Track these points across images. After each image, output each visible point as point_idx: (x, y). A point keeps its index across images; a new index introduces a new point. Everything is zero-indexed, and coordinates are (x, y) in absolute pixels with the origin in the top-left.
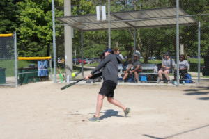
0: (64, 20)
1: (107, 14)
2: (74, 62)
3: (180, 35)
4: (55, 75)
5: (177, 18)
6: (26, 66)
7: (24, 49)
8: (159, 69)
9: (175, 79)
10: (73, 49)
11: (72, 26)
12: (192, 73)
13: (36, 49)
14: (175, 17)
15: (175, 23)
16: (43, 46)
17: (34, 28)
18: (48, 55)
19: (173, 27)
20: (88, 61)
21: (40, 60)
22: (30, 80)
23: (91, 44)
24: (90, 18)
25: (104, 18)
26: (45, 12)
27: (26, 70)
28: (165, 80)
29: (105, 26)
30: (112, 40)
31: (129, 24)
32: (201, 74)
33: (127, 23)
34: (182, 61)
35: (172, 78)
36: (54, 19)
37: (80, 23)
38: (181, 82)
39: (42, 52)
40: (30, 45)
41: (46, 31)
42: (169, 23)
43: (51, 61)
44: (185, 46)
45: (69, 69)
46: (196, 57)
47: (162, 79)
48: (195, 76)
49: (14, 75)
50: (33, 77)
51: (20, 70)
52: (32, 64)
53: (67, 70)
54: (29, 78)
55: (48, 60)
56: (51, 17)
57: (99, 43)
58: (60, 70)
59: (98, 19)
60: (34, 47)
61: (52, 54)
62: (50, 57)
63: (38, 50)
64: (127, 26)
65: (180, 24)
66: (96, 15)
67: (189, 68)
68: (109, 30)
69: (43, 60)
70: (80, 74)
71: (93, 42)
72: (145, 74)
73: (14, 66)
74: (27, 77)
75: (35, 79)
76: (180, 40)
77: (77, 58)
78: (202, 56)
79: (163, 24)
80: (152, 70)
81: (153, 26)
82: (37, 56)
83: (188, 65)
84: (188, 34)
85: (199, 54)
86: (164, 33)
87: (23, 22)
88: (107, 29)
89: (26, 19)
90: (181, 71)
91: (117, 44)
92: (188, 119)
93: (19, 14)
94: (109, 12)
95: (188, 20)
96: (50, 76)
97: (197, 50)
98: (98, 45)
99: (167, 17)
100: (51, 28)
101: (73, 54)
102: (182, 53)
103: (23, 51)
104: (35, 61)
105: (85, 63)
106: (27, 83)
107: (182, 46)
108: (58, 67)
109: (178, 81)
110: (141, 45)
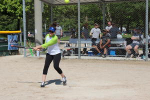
9: (144, 54)
10: (43, 23)
13: (6, 22)
16: (13, 20)
21: (10, 34)
23: (61, 18)
30: (82, 14)
35: (141, 52)
39: (12, 26)
41: (16, 6)
43: (21, 35)
50: (2, 51)
53: (37, 44)
55: (18, 34)
58: (30, 44)
60: (4, 20)
61: (22, 29)
62: (20, 31)
63: (8, 24)
68: (79, 4)
69: (13, 34)
75: (5, 53)
82: (7, 29)
86: (134, 7)
88: (77, 4)
91: (87, 18)
96: (20, 50)
98: (68, 19)
101: (43, 28)
104: (5, 35)
108: (28, 41)
109: (147, 55)
110: (111, 20)
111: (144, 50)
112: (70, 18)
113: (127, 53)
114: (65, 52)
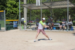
1: (40, 3)
2: (27, 22)
4: (20, 27)
6: (9, 23)
7: (8, 17)
8: (60, 25)
9: (67, 29)
10: (27, 17)
11: (27, 8)
14: (67, 4)
15: (67, 7)
16: (15, 16)
19: (66, 8)
20: (33, 22)
21: (14, 21)
22: (10, 29)
23: (34, 15)
24: (34, 5)
25: (39, 5)
27: (9, 25)
30: (42, 13)
33: (48, 7)
35: (66, 28)
37: (30, 7)
38: (69, 30)
39: (15, 18)
40: (10, 15)
41: (17, 10)
42: (64, 7)
45: (26, 25)
49: (4, 27)
51: (7, 25)
54: (10, 28)
55: (17, 21)
56: (19, 4)
57: (37, 15)
58: (22, 25)
59: (37, 5)
60: (12, 16)
61: (19, 19)
62: (18, 20)
65: (69, 7)
66: (36, 3)
67: (72, 25)
68: (41, 9)
70: (30, 27)
72: (55, 26)
73: (4, 23)
75: (12, 29)
76: (69, 13)
77: (29, 20)
79: (62, 7)
80: (58, 25)
81: (58, 8)
82: (13, 19)
83: (72, 23)
84: (72, 11)
86: (63, 11)
88: (40, 9)
89: (9, 5)
90: (69, 26)
91: (44, 15)
93: (6, 3)
94: (41, 3)
95: (72, 6)
96: (18, 27)
99: (64, 5)
100: (19, 9)
101: (27, 19)
104: (12, 22)
107: (70, 16)
108: (21, 24)
109: (68, 29)
110: (54, 16)
111: (67, 27)
112: (38, 15)
113: (60, 29)
114: (36, 28)
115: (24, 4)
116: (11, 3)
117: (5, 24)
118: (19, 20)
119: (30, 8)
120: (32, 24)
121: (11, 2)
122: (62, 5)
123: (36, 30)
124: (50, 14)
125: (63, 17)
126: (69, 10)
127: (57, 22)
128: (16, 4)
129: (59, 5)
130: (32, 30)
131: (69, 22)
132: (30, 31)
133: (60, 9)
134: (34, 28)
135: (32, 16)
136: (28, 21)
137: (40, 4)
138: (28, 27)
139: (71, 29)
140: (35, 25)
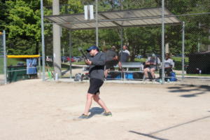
0: (53, 19)
1: (94, 13)
2: (62, 60)
3: (165, 34)
4: (43, 73)
5: (162, 18)
6: (15, 64)
7: (13, 47)
10: (62, 48)
11: (60, 25)
12: (176, 72)
13: (24, 47)
15: (159, 22)
16: (31, 44)
17: (24, 27)
18: (37, 54)
19: (158, 26)
20: (76, 59)
21: (29, 58)
22: (19, 77)
23: (79, 43)
24: (78, 17)
25: (92, 17)
26: (34, 11)
27: (16, 68)
28: (151, 78)
29: (93, 25)
30: (100, 39)
31: (116, 23)
32: (185, 72)
33: (114, 22)
34: (167, 59)
35: (157, 76)
36: (42, 18)
37: (68, 22)
38: (166, 80)
39: (31, 50)
40: (18, 43)
41: (35, 30)
42: (155, 23)
43: (39, 59)
44: (169, 45)
45: (58, 67)
46: (181, 56)
47: (147, 77)
48: (179, 74)
49: (3, 73)
50: (21, 75)
51: (9, 68)
52: (21, 62)
53: (55, 68)
54: (18, 75)
55: (37, 59)
56: (40, 16)
58: (49, 68)
59: (86, 18)
60: (23, 45)
61: (41, 52)
62: (38, 56)
63: (27, 49)
64: (114, 25)
65: (165, 24)
66: (84, 14)
67: (173, 67)
68: (97, 29)
69: (32, 59)
70: (69, 72)
71: (80, 40)
72: (132, 72)
73: (3, 64)
74: (15, 74)
75: (23, 77)
76: (165, 39)
77: (66, 56)
78: (186, 55)
79: (149, 23)
80: (138, 68)
81: (139, 26)
82: (26, 54)
83: (173, 64)
84: (173, 33)
85: (183, 53)
86: (150, 32)
87: (12, 20)
88: (95, 28)
89: (16, 18)
90: (166, 69)
91: (104, 43)
92: (173, 116)
93: (8, 13)
94: (97, 12)
95: (173, 20)
96: (38, 74)
97: (181, 49)
98: (85, 43)
99: (153, 17)
100: (40, 26)
101: (62, 52)
102: (167, 52)
103: (12, 49)
104: (24, 59)
105: (73, 62)
106: (16, 80)
107: (167, 45)
108: (46, 65)
109: (163, 79)
110: (128, 44)
112: (88, 43)
114: (83, 76)
115: (54, 14)
116: (19, 12)
117: (5, 65)
118: (41, 55)
119: (68, 26)
120: (73, 65)
121: (20, 9)
122: (147, 17)
123: (85, 81)
124: (119, 40)
125: (151, 49)
126: (166, 31)
127: (135, 59)
128: (32, 15)
129: (142, 18)
130: (73, 80)
131: (165, 61)
132: (69, 83)
133: (144, 27)
134: (80, 76)
135: (73, 44)
136: (64, 58)
137: (95, 16)
138: (63, 74)
139: (170, 79)
140: (81, 68)
